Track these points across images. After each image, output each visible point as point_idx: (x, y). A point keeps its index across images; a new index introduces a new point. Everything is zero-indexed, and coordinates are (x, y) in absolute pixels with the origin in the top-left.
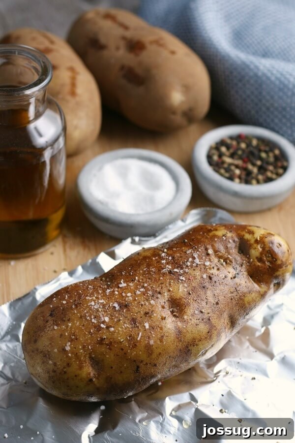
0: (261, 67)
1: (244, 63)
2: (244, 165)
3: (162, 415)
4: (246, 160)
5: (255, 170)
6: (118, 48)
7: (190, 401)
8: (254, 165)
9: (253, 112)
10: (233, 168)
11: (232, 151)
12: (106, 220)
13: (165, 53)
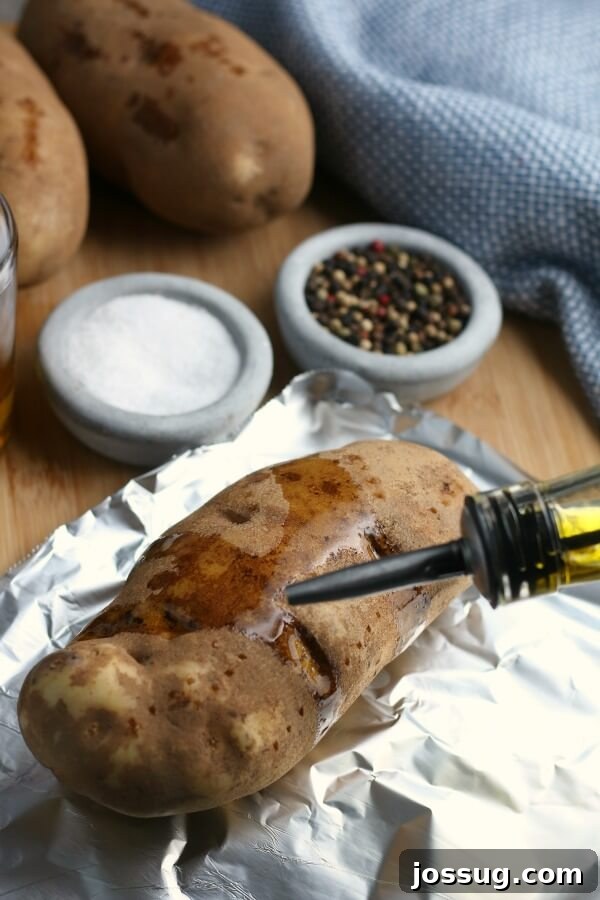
0: (421, 104)
1: (384, 93)
2: (382, 311)
3: (310, 805)
4: (385, 299)
5: (404, 321)
6: (124, 59)
7: (356, 768)
8: (401, 310)
9: (402, 195)
10: (358, 316)
11: (356, 279)
12: (98, 427)
13: (223, 73)
